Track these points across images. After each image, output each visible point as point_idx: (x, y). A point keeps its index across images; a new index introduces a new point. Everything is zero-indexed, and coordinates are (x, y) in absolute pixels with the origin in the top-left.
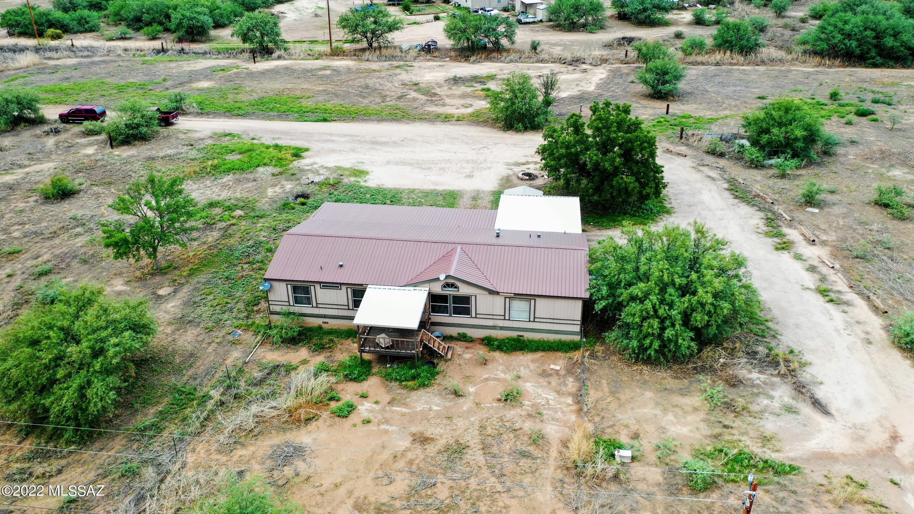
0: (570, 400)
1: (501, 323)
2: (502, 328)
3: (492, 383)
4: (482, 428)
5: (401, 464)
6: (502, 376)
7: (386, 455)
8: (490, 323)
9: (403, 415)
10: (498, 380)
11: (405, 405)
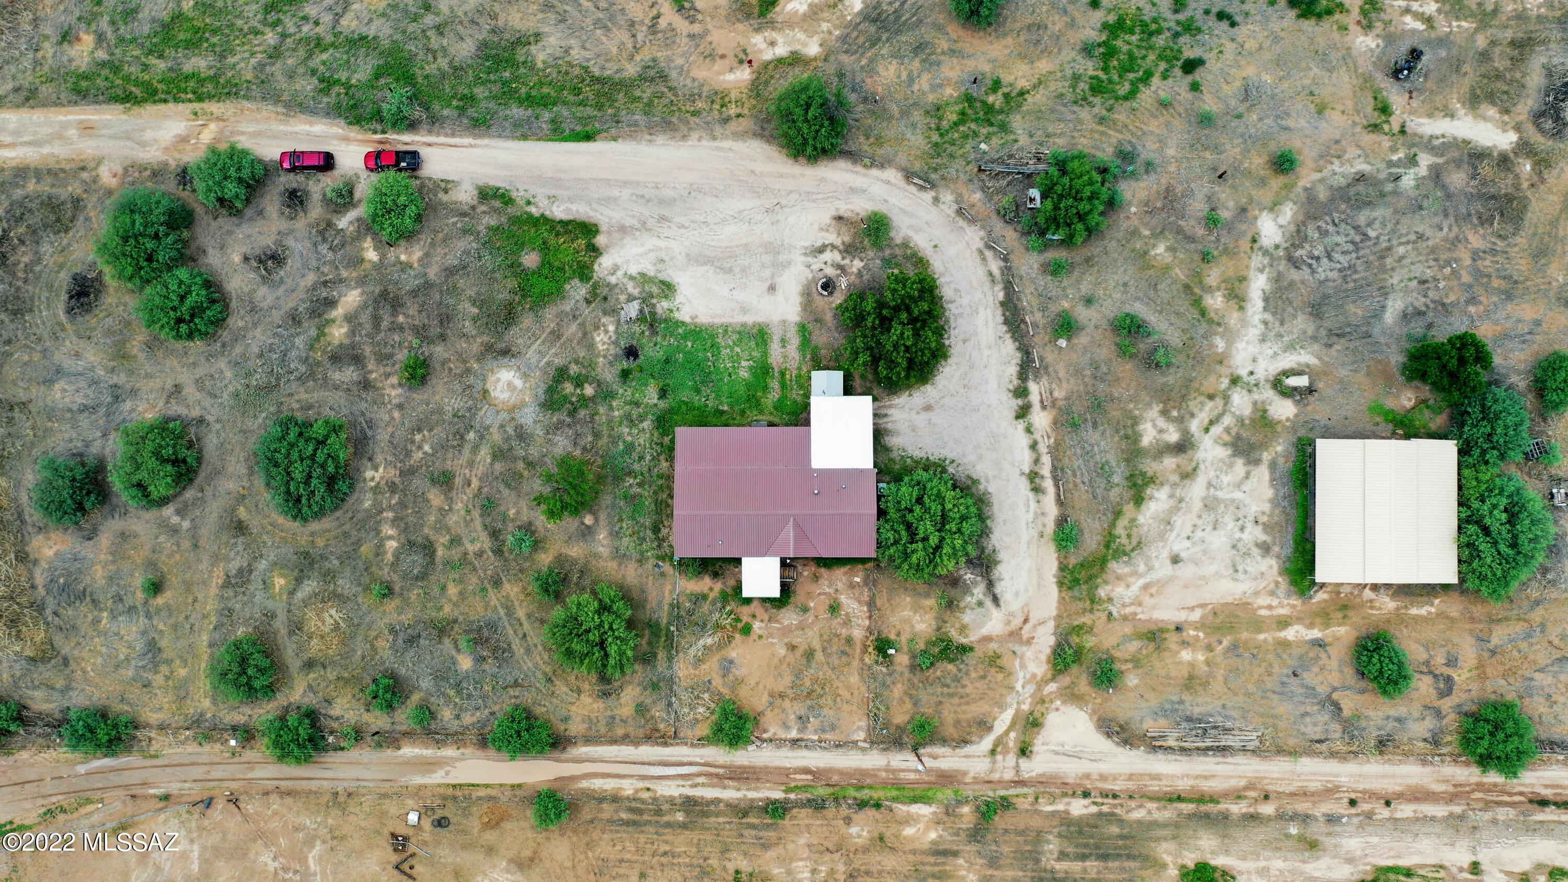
0: (865, 609)
3: (822, 597)
4: (821, 635)
5: (784, 666)
6: (827, 590)
7: (776, 661)
9: (778, 629)
10: (825, 594)
11: (777, 622)
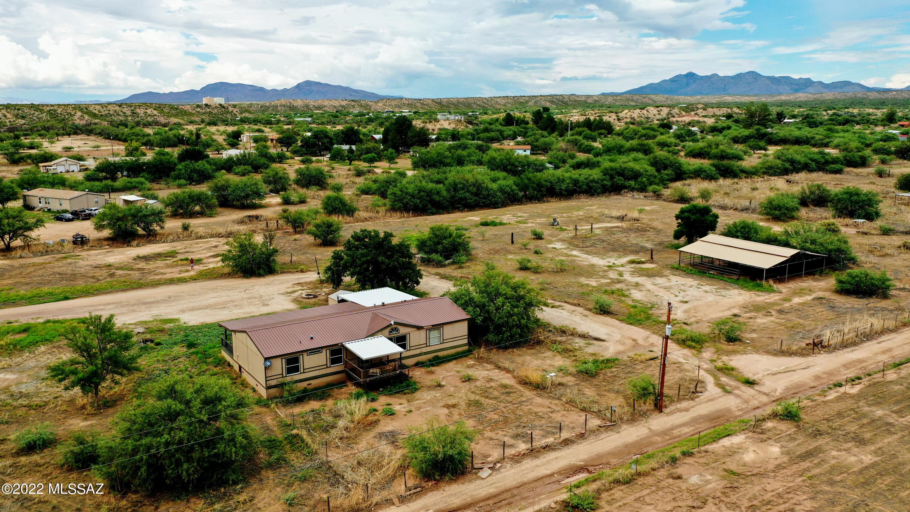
1: (424, 350)
2: (426, 353)
3: (449, 378)
8: (418, 352)
9: (424, 403)
11: (419, 399)
